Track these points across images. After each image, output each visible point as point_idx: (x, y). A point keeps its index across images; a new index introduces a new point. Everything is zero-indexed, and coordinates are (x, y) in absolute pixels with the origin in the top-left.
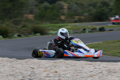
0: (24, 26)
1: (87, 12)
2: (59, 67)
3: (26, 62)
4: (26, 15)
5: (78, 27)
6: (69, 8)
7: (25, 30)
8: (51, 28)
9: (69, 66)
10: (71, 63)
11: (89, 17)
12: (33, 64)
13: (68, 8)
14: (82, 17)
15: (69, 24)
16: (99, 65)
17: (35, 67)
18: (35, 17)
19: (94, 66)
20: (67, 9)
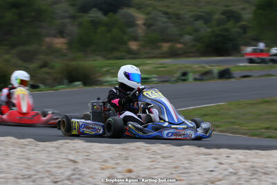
0: (45, 65)
1: (190, 34)
2: (135, 159)
3: (57, 148)
4: (48, 40)
5: (168, 69)
6: (148, 25)
7: (47, 73)
8: (108, 71)
9: (158, 156)
10: (162, 150)
11: (194, 46)
12: (73, 152)
13: (145, 24)
14: (179, 46)
15: (149, 61)
16: (228, 157)
17: (79, 158)
18: (70, 45)
19: (216, 159)
20: (144, 27)
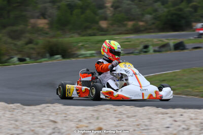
0: (30, 42)
1: (150, 14)
2: (104, 119)
3: (41, 111)
4: (32, 21)
5: (132, 43)
6: (115, 7)
7: (33, 49)
8: (82, 45)
9: (124, 116)
10: (126, 111)
11: (153, 23)
12: (54, 114)
13: (112, 6)
14: (141, 24)
15: (116, 37)
16: (182, 115)
17: (58, 119)
18: (51, 24)
19: (171, 117)
20: (112, 9)
